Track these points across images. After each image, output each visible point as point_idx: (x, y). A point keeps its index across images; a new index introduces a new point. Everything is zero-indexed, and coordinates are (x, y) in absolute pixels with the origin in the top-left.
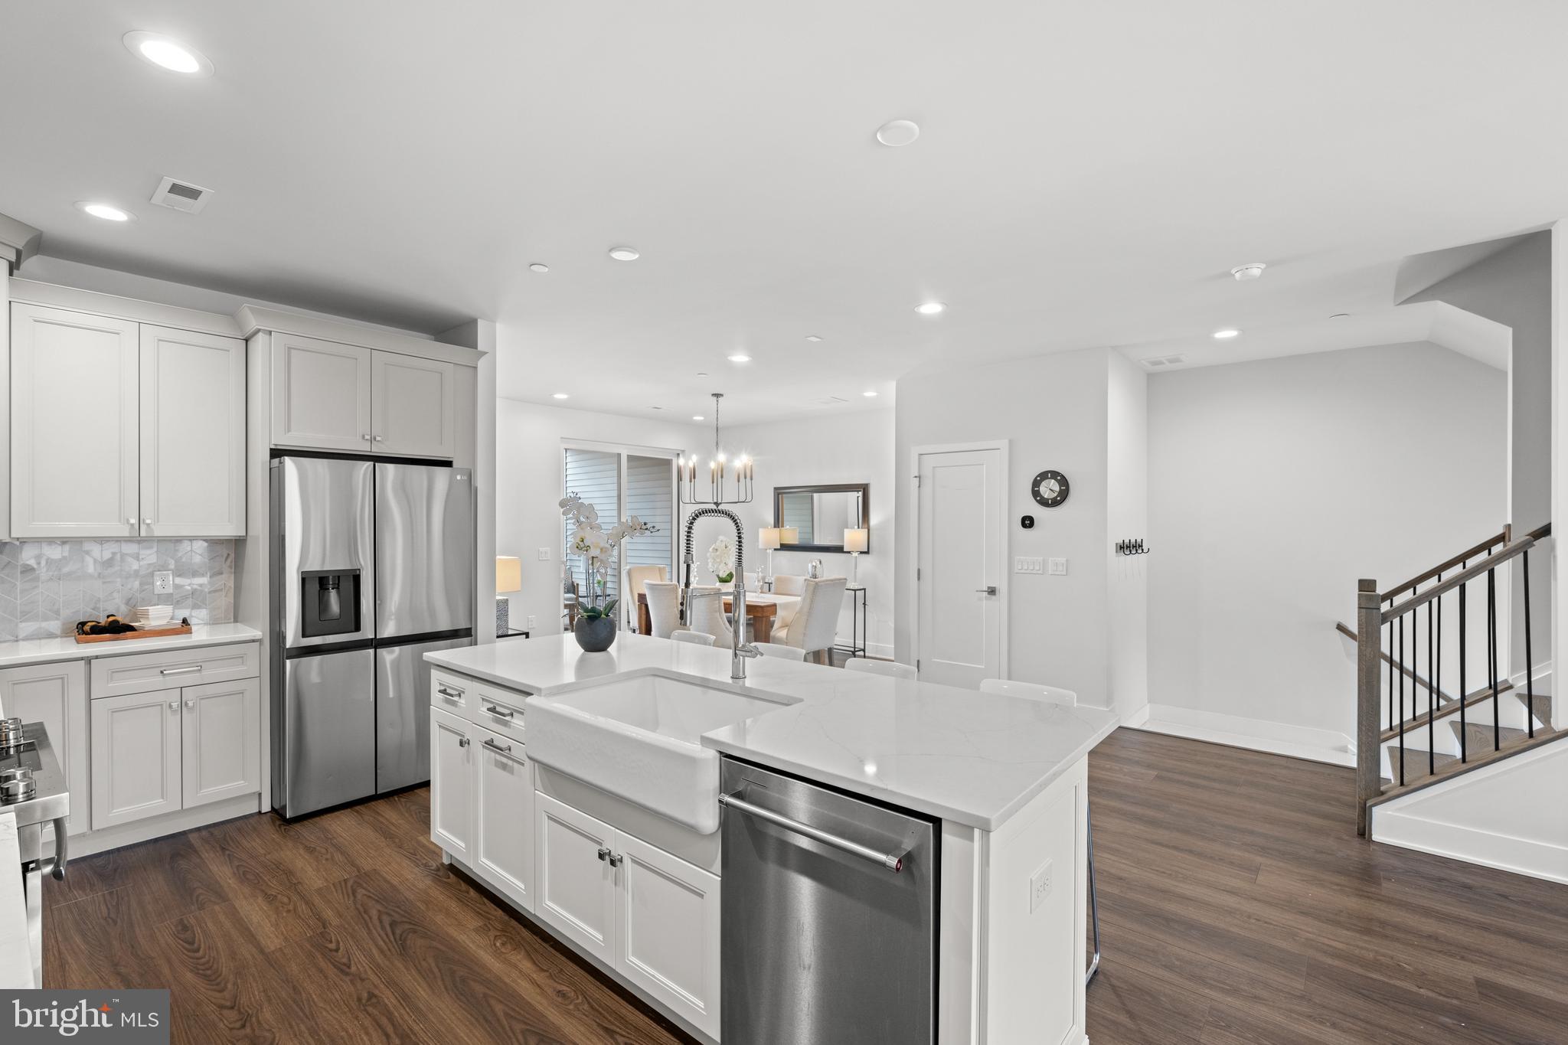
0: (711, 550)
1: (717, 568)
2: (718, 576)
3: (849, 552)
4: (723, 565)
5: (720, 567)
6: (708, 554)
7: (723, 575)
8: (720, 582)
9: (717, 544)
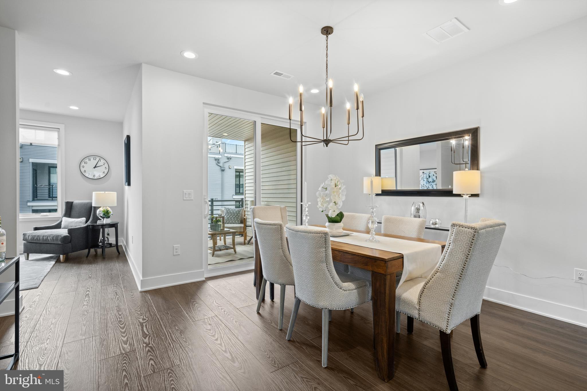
0: (320, 189)
1: (327, 207)
2: (327, 216)
3: (459, 195)
4: (332, 204)
5: (329, 206)
6: (317, 193)
7: (333, 214)
8: (329, 222)
9: (326, 182)
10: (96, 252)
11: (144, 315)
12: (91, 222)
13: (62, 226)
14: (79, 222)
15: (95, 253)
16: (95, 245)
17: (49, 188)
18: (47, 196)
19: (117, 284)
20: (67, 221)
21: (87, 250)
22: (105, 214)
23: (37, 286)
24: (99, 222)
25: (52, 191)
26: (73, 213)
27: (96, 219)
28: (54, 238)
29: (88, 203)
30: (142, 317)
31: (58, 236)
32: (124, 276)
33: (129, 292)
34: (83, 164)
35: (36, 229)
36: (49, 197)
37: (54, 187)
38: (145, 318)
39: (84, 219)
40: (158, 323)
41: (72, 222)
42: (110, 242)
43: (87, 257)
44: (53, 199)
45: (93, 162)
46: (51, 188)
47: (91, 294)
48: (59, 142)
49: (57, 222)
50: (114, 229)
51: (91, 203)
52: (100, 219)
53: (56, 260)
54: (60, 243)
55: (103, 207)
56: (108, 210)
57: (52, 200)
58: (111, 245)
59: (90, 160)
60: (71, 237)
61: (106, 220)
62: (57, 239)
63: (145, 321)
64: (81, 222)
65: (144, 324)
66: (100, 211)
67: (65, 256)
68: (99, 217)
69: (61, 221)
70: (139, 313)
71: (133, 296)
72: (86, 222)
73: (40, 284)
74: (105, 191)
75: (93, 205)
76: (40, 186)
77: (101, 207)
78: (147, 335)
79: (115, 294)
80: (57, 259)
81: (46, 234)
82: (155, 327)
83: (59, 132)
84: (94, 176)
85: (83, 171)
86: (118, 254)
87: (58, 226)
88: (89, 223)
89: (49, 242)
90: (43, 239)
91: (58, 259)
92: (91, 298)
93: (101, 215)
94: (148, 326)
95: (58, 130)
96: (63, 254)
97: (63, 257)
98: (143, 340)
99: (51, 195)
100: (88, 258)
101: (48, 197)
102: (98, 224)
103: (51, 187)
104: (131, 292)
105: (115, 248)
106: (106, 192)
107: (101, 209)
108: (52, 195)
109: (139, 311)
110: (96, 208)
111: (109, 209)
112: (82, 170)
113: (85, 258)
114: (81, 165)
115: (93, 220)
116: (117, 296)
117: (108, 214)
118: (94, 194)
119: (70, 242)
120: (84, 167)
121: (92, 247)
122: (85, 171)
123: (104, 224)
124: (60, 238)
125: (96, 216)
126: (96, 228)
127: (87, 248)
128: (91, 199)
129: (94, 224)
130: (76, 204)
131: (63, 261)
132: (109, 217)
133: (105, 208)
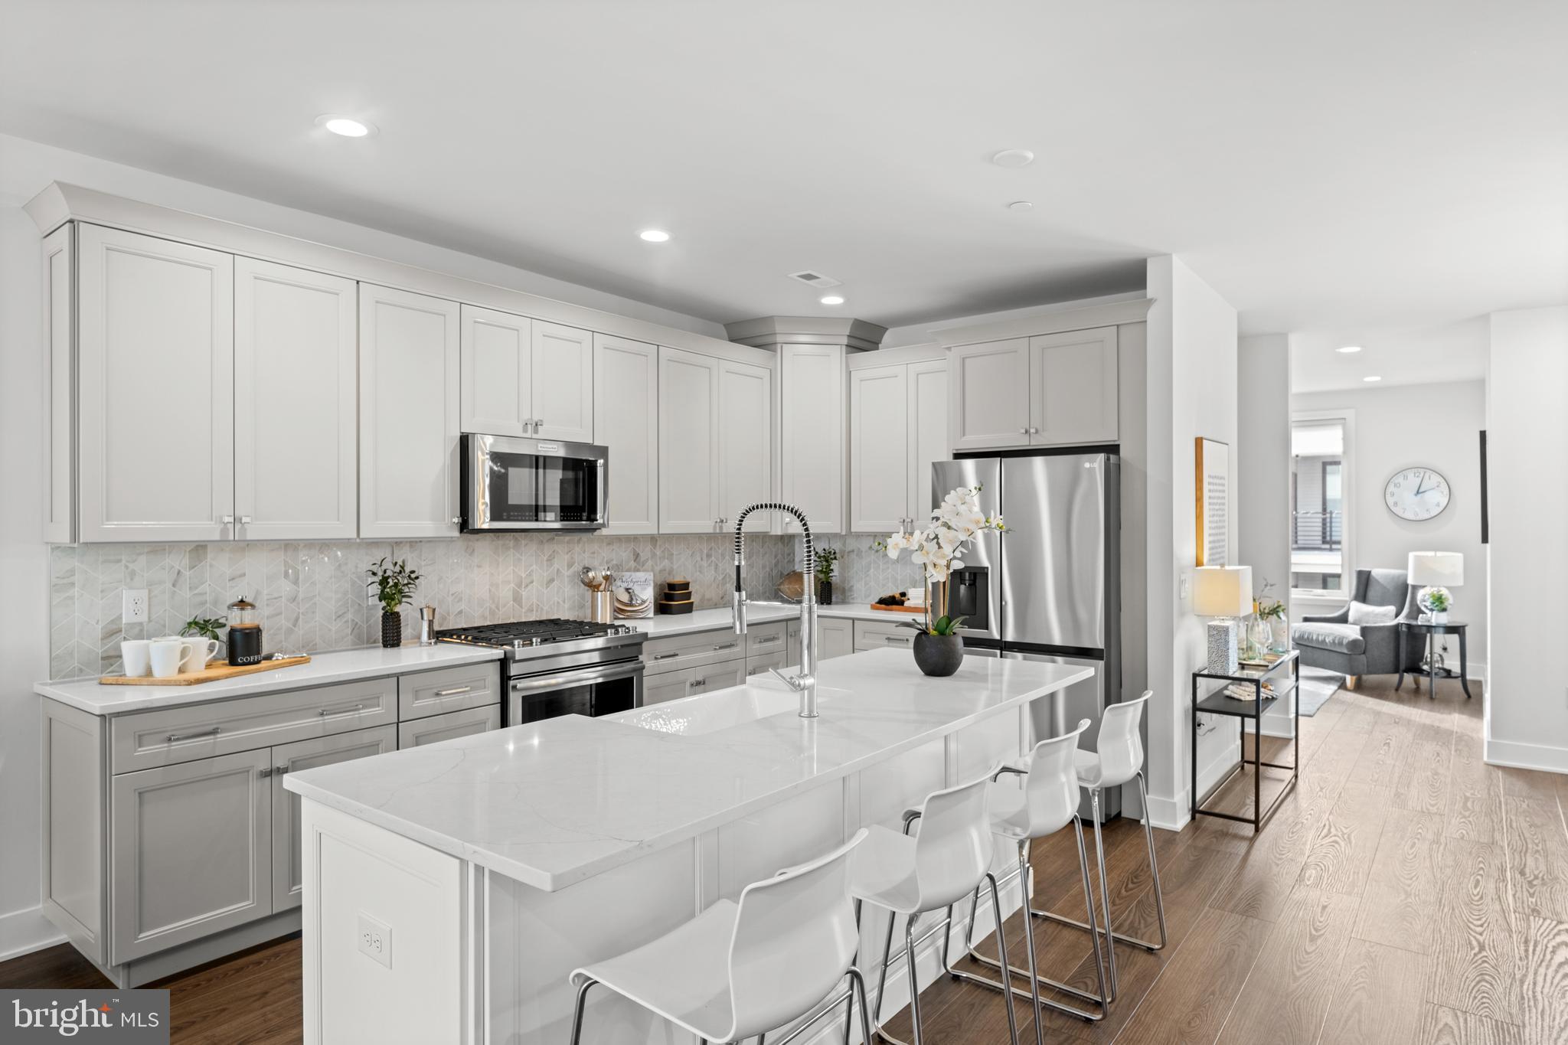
10: (1417, 683)
12: (1408, 617)
13: (1351, 618)
14: (1384, 615)
15: (1414, 686)
16: (1415, 669)
17: (1324, 520)
18: (1317, 540)
19: (1444, 743)
20: (1356, 609)
21: (1396, 677)
22: (1434, 603)
23: (1311, 713)
24: (1421, 620)
25: (1331, 527)
26: (1372, 593)
27: (1416, 611)
28: (1336, 641)
29: (1399, 576)
31: (1343, 638)
32: (1464, 735)
33: (1462, 758)
34: (1391, 488)
35: (1306, 620)
36: (1324, 542)
37: (1334, 515)
39: (1392, 609)
41: (1367, 614)
42: (1447, 666)
43: (1397, 690)
44: (1334, 546)
45: (1413, 481)
46: (1328, 520)
47: (1393, 743)
48: (1346, 447)
49: (1339, 610)
50: (1455, 638)
51: (1406, 576)
52: (1423, 613)
53: (1339, 684)
54: (1345, 651)
55: (1432, 587)
56: (1443, 595)
57: (1331, 550)
58: (1448, 673)
59: (1406, 478)
60: (1366, 643)
61: (1436, 615)
62: (1340, 644)
64: (1385, 615)
66: (1424, 595)
67: (1354, 677)
68: (1423, 608)
69: (1348, 609)
71: (1469, 765)
72: (1397, 615)
73: (1314, 712)
74: (1436, 549)
75: (1410, 581)
76: (1305, 515)
77: (1426, 586)
79: (1436, 755)
80: (1342, 682)
81: (1322, 631)
83: (1343, 424)
84: (1415, 513)
85: (1390, 504)
86: (1466, 696)
87: (1343, 619)
88: (1401, 619)
89: (1326, 648)
90: (1317, 640)
91: (1342, 684)
92: (1392, 749)
93: (1428, 604)
95: (1342, 421)
96: (1352, 674)
97: (1352, 679)
99: (1328, 538)
100: (1400, 692)
101: (1321, 542)
102: (1420, 623)
103: (1328, 515)
104: (1467, 759)
105: (1458, 683)
106: (1438, 553)
107: (1427, 591)
108: (1331, 536)
110: (1415, 588)
111: (1444, 592)
112: (1390, 501)
113: (1393, 691)
114: (1388, 492)
115: (1409, 612)
116: (1438, 758)
117: (1442, 603)
118: (1411, 556)
119: (1364, 653)
120: (1393, 494)
121: (1408, 670)
122: (1396, 504)
123: (1434, 624)
124: (1345, 642)
125: (1417, 605)
126: (1416, 631)
127: (1396, 671)
128: (1406, 567)
129: (1414, 623)
130: (1377, 578)
131: (1352, 688)
132: (1444, 610)
133: (1436, 589)
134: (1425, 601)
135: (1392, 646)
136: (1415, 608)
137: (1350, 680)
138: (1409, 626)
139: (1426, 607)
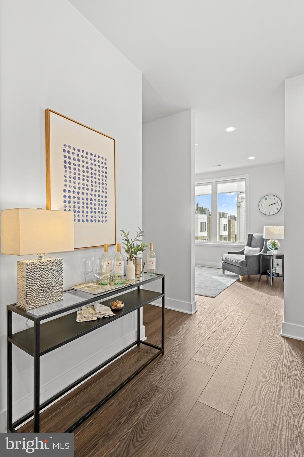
10: (267, 278)
11: (268, 370)
12: (263, 252)
13: (244, 253)
14: (255, 251)
15: (266, 280)
16: (266, 273)
20: (247, 249)
21: (259, 275)
22: (273, 246)
23: (214, 296)
24: (268, 254)
26: (253, 243)
27: (267, 250)
30: (264, 371)
31: (239, 260)
32: (277, 310)
33: (270, 330)
34: (261, 203)
35: (229, 253)
38: (267, 374)
39: (258, 249)
40: (276, 394)
41: (250, 251)
42: (278, 272)
43: (259, 281)
48: (246, 188)
50: (281, 260)
51: (262, 236)
52: (269, 250)
54: (239, 266)
56: (275, 243)
59: (266, 199)
60: (247, 262)
61: (273, 251)
62: (237, 262)
63: (264, 380)
65: (261, 385)
66: (269, 243)
67: (243, 277)
68: (269, 249)
69: (244, 250)
70: (265, 363)
71: (271, 337)
72: (260, 251)
73: (217, 295)
75: (265, 238)
77: (270, 239)
78: (255, 403)
80: (238, 278)
81: (232, 258)
82: (270, 398)
83: (245, 180)
84: (269, 212)
85: (261, 209)
87: (242, 253)
88: (261, 253)
90: (230, 261)
94: (264, 390)
95: (245, 179)
96: (241, 275)
98: (246, 408)
104: (272, 331)
106: (274, 226)
107: (270, 241)
109: (266, 362)
111: (276, 241)
113: (257, 282)
114: (260, 205)
115: (264, 250)
117: (275, 246)
118: (264, 227)
119: (246, 267)
120: (261, 206)
121: (263, 273)
122: (262, 209)
123: (272, 255)
124: (239, 262)
125: (267, 247)
126: (266, 258)
127: (259, 273)
128: (262, 232)
129: (265, 254)
130: (255, 237)
131: (242, 281)
132: (276, 249)
133: (273, 240)
134: (269, 246)
135: (257, 263)
136: (266, 248)
137: (241, 277)
138: (263, 256)
139: (269, 247)
